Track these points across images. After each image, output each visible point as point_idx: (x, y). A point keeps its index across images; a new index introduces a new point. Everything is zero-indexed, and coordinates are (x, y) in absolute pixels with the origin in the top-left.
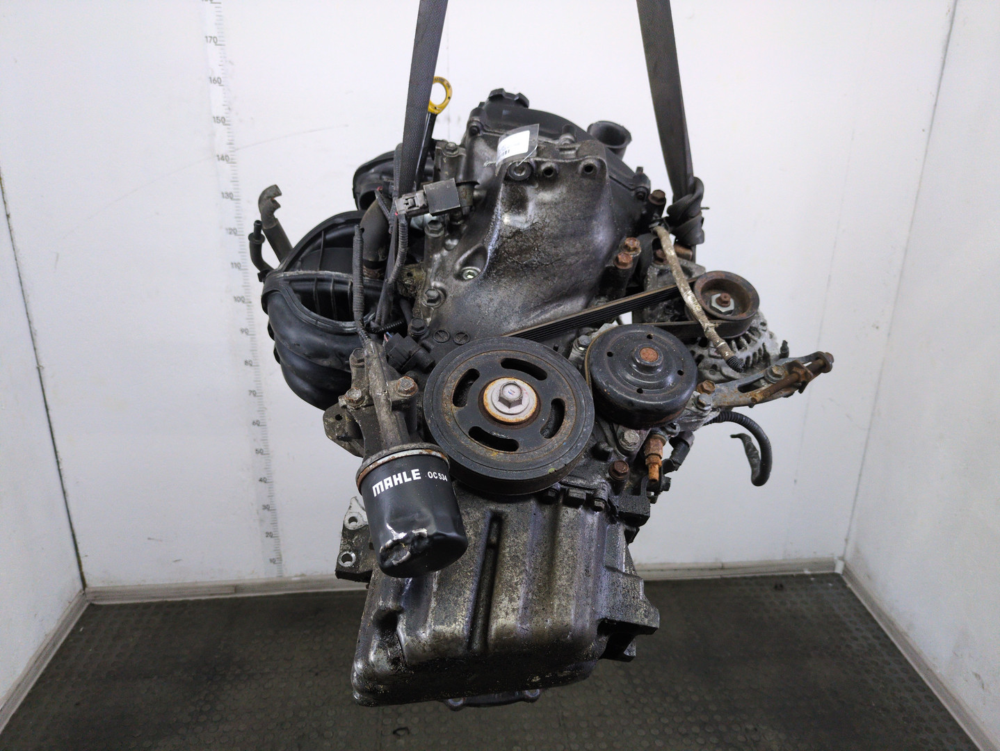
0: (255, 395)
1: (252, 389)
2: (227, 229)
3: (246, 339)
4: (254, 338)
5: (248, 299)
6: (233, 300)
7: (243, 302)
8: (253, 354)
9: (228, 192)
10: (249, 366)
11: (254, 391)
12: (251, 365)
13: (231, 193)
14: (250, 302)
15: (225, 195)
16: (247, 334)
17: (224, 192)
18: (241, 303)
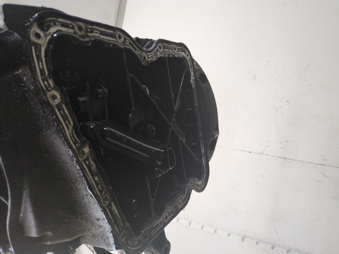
0: (290, 251)
1: (286, 251)
2: (214, 233)
3: (261, 243)
4: (261, 240)
5: (243, 236)
6: (242, 242)
7: (244, 238)
8: (269, 244)
9: (201, 227)
10: (274, 248)
11: (287, 251)
12: (274, 247)
13: (202, 226)
14: (245, 236)
15: (202, 228)
16: (259, 242)
17: (200, 228)
18: (244, 240)
